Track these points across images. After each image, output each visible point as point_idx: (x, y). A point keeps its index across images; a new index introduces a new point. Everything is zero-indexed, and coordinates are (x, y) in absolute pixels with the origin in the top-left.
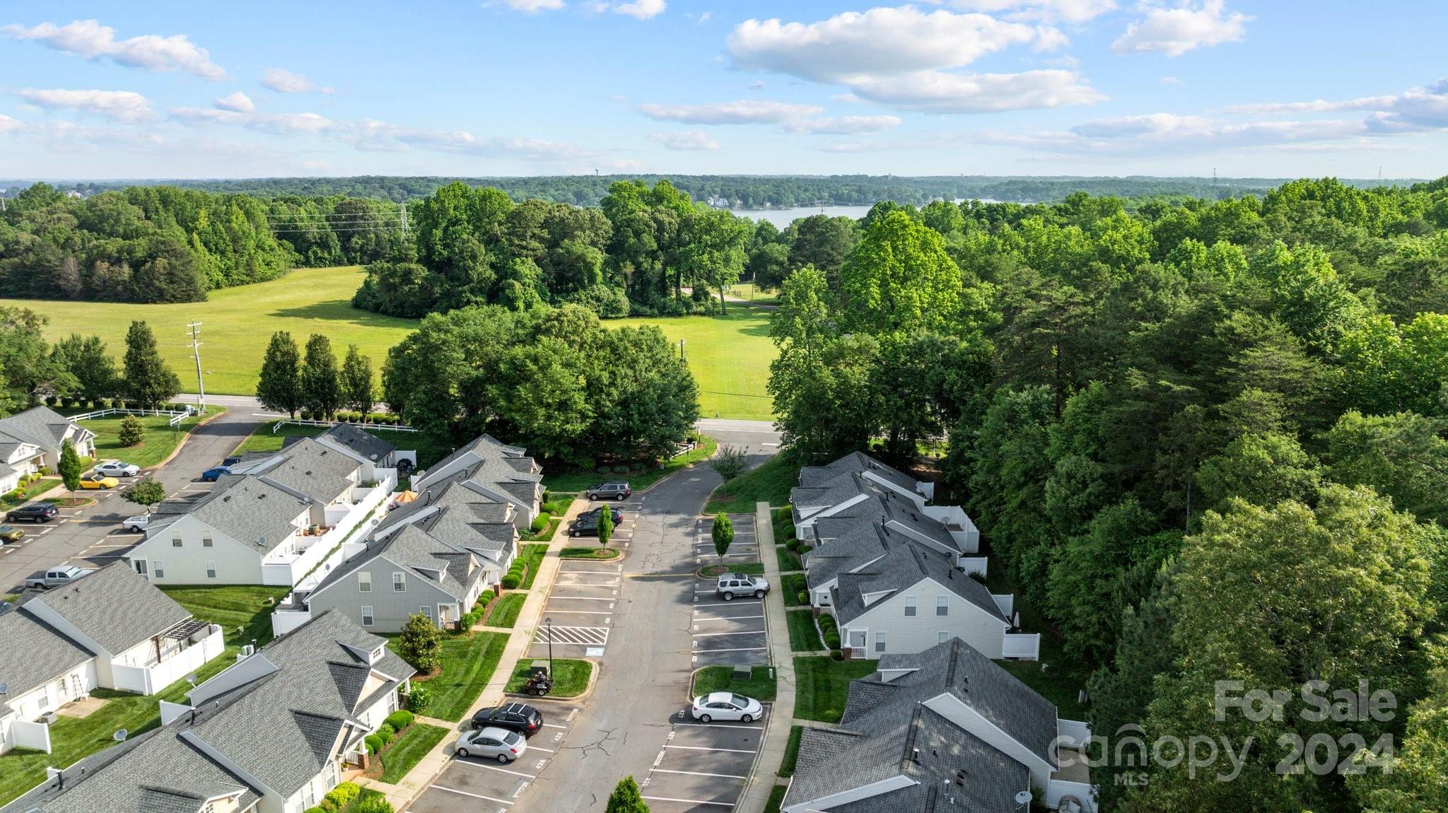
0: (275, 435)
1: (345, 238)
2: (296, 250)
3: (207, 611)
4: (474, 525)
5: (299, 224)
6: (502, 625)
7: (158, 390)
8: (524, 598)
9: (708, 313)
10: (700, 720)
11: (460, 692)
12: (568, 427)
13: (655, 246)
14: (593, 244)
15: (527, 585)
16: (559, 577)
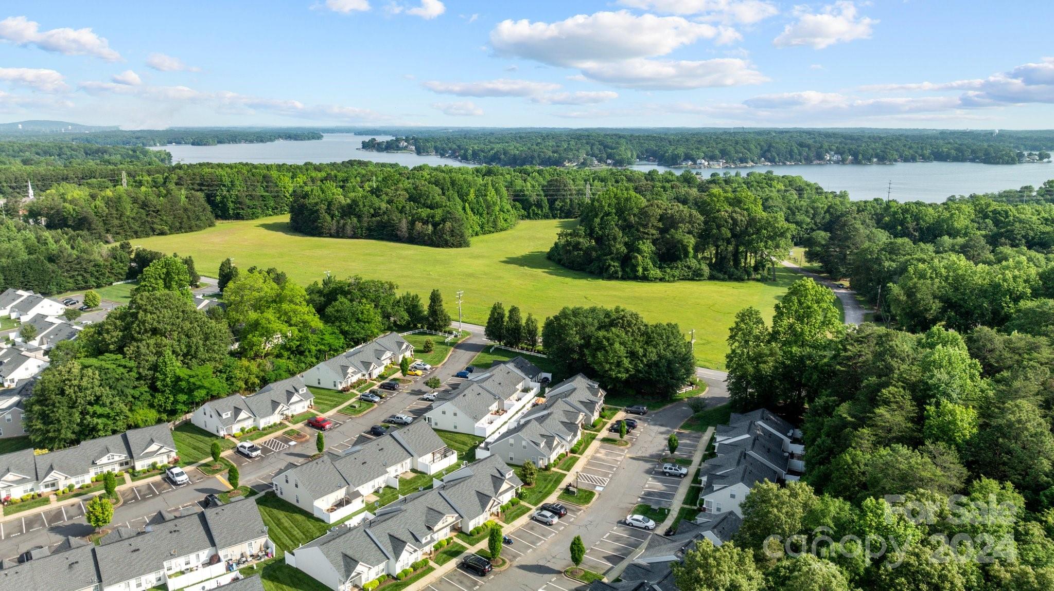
0: (490, 354)
1: (552, 202)
2: (523, 208)
3: (453, 443)
4: (562, 422)
5: (526, 193)
6: (565, 470)
7: (441, 323)
8: (577, 459)
9: (763, 280)
10: (628, 525)
11: (540, 495)
12: (619, 375)
13: (729, 235)
14: (689, 232)
15: (581, 454)
16: (597, 451)
